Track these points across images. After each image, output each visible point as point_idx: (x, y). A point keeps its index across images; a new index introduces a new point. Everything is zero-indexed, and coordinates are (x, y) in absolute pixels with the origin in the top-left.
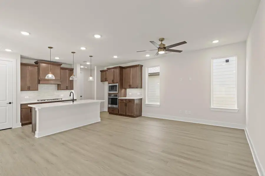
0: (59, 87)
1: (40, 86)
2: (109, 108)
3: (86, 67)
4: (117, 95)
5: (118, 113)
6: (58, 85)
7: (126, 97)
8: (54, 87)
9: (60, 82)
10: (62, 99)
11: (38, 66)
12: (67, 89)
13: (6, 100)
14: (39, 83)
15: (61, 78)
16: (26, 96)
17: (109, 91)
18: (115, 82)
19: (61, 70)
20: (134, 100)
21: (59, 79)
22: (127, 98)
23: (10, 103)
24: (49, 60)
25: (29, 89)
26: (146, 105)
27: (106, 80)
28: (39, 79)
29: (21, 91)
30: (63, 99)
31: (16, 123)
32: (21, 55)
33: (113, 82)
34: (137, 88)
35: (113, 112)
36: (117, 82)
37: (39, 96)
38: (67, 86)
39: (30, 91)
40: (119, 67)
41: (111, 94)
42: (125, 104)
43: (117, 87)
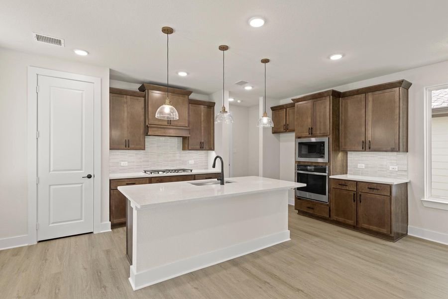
0: (187, 144)
1: (149, 140)
2: (299, 199)
3: (239, 101)
4: (325, 169)
5: (328, 216)
6: (184, 138)
7: (346, 173)
8: (176, 143)
9: (188, 132)
10: (191, 171)
11: (145, 97)
12: (201, 148)
13: (81, 170)
14: (147, 135)
15: (189, 123)
16: (122, 161)
17: (300, 155)
18: (318, 132)
19: (190, 105)
20: (390, 186)
21: (187, 125)
22: (349, 177)
23: (89, 177)
24: (165, 82)
25: (127, 146)
26: (426, 205)
27: (287, 129)
28: (147, 124)
29: (110, 149)
30: (195, 172)
31: (101, 221)
32: (111, 70)
33: (312, 133)
34: (393, 150)
35: (311, 211)
36: (324, 133)
37: (148, 161)
38: (202, 141)
39: (129, 149)
40: (331, 93)
41: (306, 164)
42: (354, 194)
43: (324, 146)
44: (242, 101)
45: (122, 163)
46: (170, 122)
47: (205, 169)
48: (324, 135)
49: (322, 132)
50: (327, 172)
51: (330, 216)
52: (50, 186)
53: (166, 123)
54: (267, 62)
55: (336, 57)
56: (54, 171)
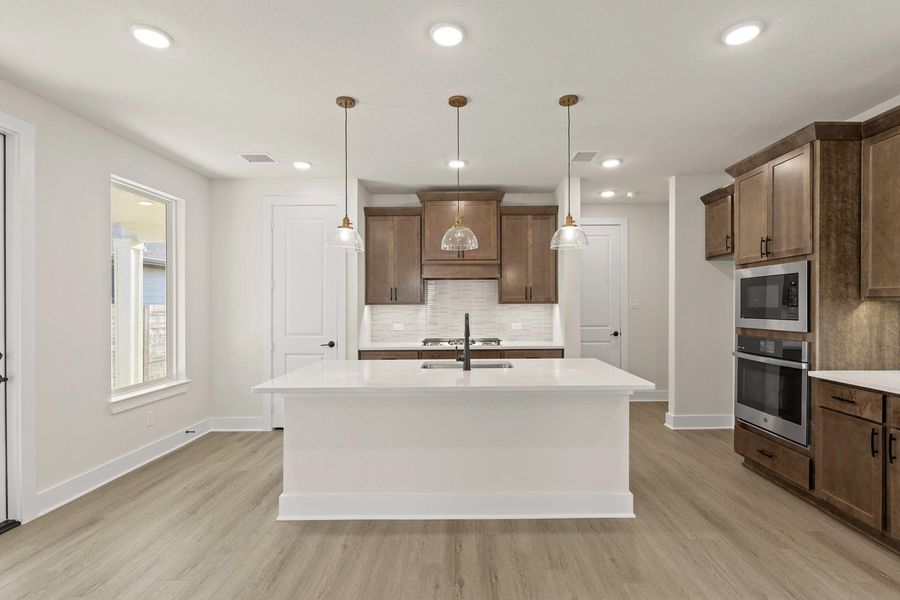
2: (743, 426)
3: (630, 194)
4: (799, 351)
8: (486, 290)
9: (496, 269)
10: (498, 342)
11: (420, 214)
12: (527, 298)
13: (321, 334)
15: (501, 252)
16: (394, 323)
17: (745, 312)
18: (783, 248)
19: (503, 217)
21: (495, 258)
23: (331, 345)
25: (394, 297)
28: (423, 260)
29: (366, 304)
32: (360, 181)
33: (769, 255)
35: (766, 463)
36: (797, 250)
37: (436, 324)
38: (530, 285)
39: (397, 304)
40: (813, 134)
41: (759, 335)
42: (874, 433)
43: (796, 284)
44: (637, 193)
45: (396, 325)
46: (462, 254)
47: (546, 340)
48: (797, 256)
49: (793, 247)
50: (805, 358)
51: (812, 486)
52: (286, 354)
53: (455, 256)
54: (574, 103)
55: (743, 36)
56: (290, 334)
